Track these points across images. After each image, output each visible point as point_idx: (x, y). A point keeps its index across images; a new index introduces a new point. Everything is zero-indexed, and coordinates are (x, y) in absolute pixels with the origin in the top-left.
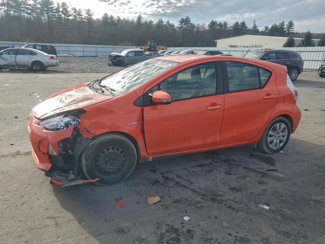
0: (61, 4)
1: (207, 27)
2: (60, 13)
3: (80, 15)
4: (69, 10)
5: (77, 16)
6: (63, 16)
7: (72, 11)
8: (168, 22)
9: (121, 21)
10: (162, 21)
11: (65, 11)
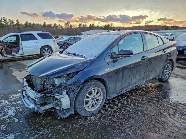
0: (2, 18)
1: (78, 26)
2: (3, 22)
3: (13, 22)
4: (7, 20)
5: (11, 23)
6: (4, 23)
7: (9, 21)
8: (59, 24)
9: (35, 24)
10: (56, 24)
11: (5, 21)
